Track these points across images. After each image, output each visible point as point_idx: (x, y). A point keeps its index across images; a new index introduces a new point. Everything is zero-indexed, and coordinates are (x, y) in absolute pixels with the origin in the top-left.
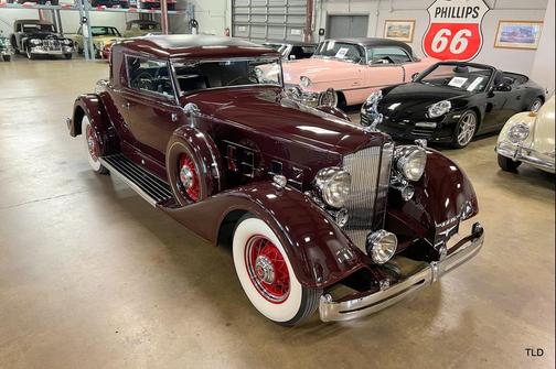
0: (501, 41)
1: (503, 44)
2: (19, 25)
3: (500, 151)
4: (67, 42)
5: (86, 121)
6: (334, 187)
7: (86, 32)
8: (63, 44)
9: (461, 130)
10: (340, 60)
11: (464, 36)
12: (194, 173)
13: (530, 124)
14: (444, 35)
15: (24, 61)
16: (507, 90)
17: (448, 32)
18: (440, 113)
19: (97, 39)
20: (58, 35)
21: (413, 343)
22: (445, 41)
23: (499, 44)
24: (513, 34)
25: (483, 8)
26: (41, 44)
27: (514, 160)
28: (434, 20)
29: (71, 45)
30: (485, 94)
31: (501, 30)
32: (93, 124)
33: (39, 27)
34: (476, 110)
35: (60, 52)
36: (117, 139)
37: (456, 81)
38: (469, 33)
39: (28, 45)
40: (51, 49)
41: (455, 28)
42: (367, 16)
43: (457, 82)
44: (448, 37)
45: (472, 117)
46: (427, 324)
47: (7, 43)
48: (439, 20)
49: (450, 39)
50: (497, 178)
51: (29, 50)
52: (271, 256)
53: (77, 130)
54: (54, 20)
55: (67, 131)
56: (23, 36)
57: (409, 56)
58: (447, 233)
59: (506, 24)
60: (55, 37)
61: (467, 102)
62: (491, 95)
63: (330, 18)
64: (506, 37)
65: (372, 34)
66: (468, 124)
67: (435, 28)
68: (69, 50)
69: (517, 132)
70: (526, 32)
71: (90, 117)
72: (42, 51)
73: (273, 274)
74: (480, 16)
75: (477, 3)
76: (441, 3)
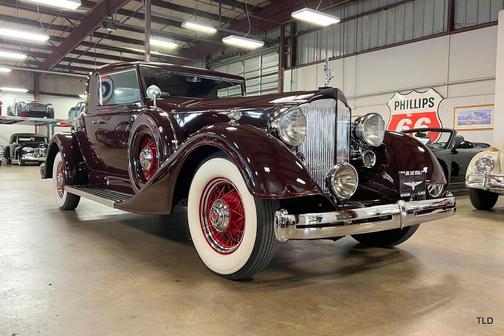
1: (461, 127)
2: (15, 138)
3: (470, 185)
5: (59, 157)
6: (289, 128)
11: (424, 123)
13: (495, 158)
14: (405, 124)
15: (13, 168)
17: (409, 122)
23: (457, 127)
24: (469, 117)
25: (438, 99)
26: (32, 152)
27: (485, 189)
28: (394, 113)
30: (448, 150)
31: (457, 115)
33: (33, 139)
36: (86, 171)
38: (428, 121)
39: (20, 153)
40: (42, 156)
41: (415, 117)
44: (409, 125)
48: (399, 112)
49: (411, 127)
51: (21, 156)
54: (48, 133)
56: (17, 146)
58: (413, 185)
59: (461, 110)
62: (454, 152)
64: (463, 121)
67: (396, 119)
69: (482, 165)
70: (481, 115)
71: (63, 152)
72: (32, 158)
73: (228, 219)
74: (436, 106)
75: (431, 93)
76: (400, 98)
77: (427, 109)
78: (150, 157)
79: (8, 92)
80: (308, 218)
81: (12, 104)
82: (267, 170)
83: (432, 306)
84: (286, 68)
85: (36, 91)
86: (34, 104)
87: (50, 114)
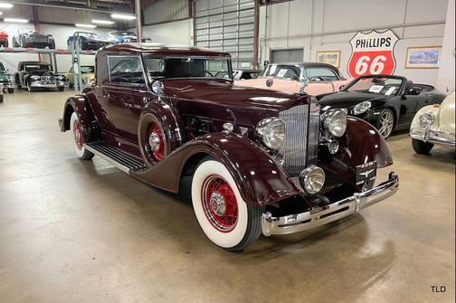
0: (411, 62)
1: (413, 65)
2: (22, 66)
3: (414, 136)
4: (61, 78)
5: (74, 116)
6: (272, 134)
7: (76, 70)
8: (58, 80)
9: (381, 125)
10: (281, 78)
11: (380, 61)
12: (161, 138)
13: (435, 113)
14: (364, 61)
16: (417, 94)
17: (368, 59)
18: (363, 111)
19: (85, 75)
20: (54, 72)
21: (344, 263)
22: (365, 65)
23: (408, 65)
24: (420, 57)
25: (394, 39)
26: (39, 80)
27: (425, 141)
28: (355, 50)
29: (63, 80)
30: (399, 97)
31: (409, 54)
32: (81, 118)
33: (39, 67)
34: (392, 109)
35: (55, 86)
36: (99, 130)
37: (374, 89)
38: (384, 58)
39: (29, 81)
40: (48, 83)
41: (373, 55)
42: (302, 49)
43: (376, 89)
44: (367, 62)
45: (389, 114)
46: (355, 250)
47: (12, 79)
48: (359, 49)
49: (369, 63)
50: (412, 158)
51: (30, 84)
52: (222, 192)
53: (66, 126)
54: (51, 62)
55: (58, 127)
56: (25, 74)
57: (337, 76)
58: (366, 174)
59: (413, 49)
60: (51, 74)
61: (384, 102)
62: (403, 98)
63: (273, 52)
64: (414, 60)
65: (306, 60)
66: (386, 120)
67: (357, 56)
68: (62, 84)
69: (425, 120)
70: (431, 55)
71: (78, 113)
72: (40, 85)
73: (225, 207)
74: (392, 45)
75: (388, 34)
76: (360, 36)
77: (384, 48)
78: (157, 140)
79: (10, 23)
80: (286, 219)
81: (17, 35)
82: (253, 173)
83: (374, 278)
84: (262, 4)
85: (36, 21)
86: (36, 35)
87: (52, 45)
